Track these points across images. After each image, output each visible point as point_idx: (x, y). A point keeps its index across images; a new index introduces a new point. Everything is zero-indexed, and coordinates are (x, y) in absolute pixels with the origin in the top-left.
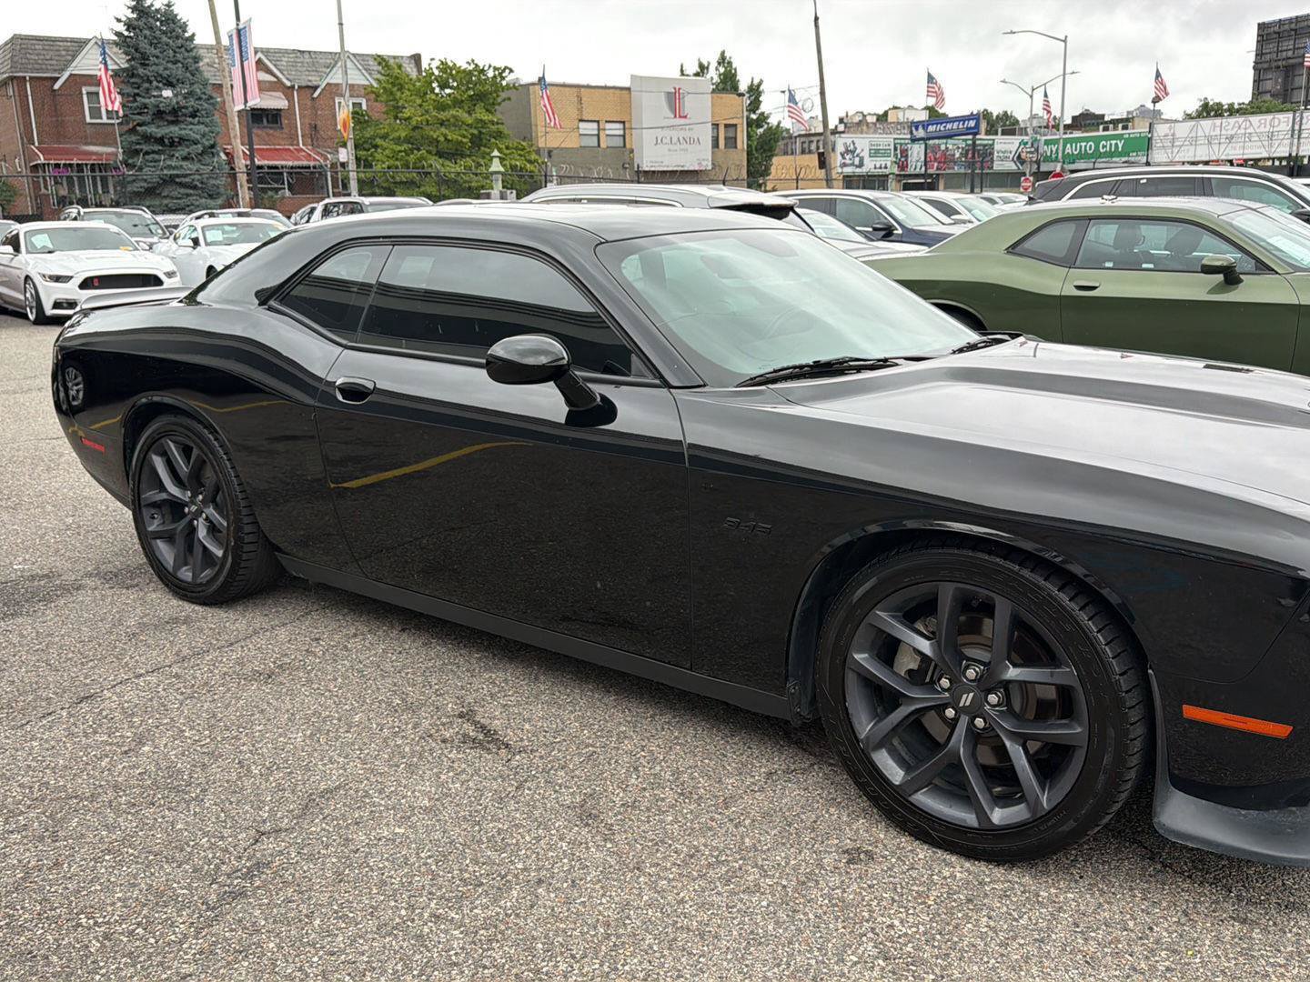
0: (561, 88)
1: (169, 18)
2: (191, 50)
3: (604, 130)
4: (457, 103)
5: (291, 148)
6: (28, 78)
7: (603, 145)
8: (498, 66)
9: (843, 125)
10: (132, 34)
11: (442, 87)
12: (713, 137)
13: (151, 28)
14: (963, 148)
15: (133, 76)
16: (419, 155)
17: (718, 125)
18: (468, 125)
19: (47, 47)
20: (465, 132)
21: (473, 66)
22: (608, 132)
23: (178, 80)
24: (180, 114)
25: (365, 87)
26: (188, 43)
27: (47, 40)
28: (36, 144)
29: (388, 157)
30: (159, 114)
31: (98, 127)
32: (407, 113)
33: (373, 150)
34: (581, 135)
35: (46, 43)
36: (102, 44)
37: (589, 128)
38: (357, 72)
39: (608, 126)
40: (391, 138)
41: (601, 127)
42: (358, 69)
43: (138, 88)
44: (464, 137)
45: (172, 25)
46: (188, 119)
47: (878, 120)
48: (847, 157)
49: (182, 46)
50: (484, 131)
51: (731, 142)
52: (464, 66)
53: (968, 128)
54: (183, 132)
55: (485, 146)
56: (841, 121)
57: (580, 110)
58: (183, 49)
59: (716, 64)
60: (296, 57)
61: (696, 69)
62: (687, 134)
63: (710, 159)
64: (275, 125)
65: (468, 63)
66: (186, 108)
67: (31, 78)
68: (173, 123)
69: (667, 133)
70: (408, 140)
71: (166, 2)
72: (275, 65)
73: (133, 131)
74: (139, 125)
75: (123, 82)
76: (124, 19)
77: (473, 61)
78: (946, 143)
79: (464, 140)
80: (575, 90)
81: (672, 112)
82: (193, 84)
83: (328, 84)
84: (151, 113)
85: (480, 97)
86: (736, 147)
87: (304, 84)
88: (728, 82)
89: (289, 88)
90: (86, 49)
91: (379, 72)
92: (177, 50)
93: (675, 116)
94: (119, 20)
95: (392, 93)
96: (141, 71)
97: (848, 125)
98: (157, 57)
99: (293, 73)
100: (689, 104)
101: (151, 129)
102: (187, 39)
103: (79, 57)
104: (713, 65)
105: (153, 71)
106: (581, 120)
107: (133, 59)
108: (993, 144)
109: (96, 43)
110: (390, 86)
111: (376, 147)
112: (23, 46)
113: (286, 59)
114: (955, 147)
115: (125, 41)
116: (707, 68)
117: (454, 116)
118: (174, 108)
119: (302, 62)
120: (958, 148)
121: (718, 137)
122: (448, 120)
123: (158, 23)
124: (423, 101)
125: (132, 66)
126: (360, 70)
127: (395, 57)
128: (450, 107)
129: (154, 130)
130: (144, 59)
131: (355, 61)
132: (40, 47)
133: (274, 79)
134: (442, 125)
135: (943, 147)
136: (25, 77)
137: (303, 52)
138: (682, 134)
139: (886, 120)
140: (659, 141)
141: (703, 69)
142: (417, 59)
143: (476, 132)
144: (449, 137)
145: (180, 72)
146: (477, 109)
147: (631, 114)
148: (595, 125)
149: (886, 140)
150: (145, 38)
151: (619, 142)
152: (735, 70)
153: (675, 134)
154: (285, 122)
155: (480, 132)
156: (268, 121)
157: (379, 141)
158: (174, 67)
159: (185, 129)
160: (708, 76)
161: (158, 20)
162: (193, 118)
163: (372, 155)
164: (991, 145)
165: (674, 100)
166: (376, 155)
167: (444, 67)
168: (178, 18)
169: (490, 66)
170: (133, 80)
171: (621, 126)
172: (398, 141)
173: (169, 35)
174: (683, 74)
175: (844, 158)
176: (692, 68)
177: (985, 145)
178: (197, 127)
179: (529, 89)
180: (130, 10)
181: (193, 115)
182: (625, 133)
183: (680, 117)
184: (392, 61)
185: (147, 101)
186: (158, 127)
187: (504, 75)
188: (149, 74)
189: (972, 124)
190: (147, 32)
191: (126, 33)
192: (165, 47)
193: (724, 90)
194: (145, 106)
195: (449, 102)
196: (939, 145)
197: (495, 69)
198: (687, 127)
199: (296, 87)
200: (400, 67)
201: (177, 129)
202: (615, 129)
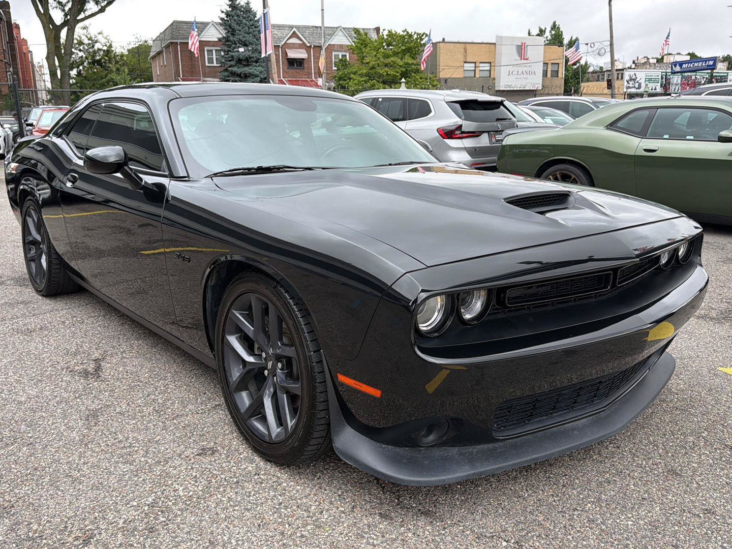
0: (455, 44)
1: (248, 10)
2: (258, 27)
3: (479, 67)
4: (395, 54)
5: (308, 80)
6: (179, 43)
7: (477, 76)
8: (419, 32)
9: (634, 65)
10: (229, 19)
11: (388, 46)
12: (543, 71)
13: (238, 16)
14: (707, 78)
15: (228, 41)
16: (372, 83)
17: (547, 64)
18: (400, 66)
19: (189, 27)
20: (398, 70)
21: (406, 33)
22: (481, 69)
23: (250, 43)
24: (250, 61)
25: (348, 46)
26: (256, 23)
27: (189, 23)
28: (181, 77)
29: (356, 84)
30: (239, 61)
31: (212, 68)
32: (367, 60)
33: (348, 80)
34: (465, 70)
35: (189, 24)
36: (214, 24)
37: (469, 67)
38: (345, 38)
39: (481, 65)
40: (358, 73)
41: (477, 65)
42: (345, 36)
43: (230, 47)
44: (397, 72)
45: (248, 14)
46: (254, 64)
47: (657, 62)
48: (631, 83)
49: (253, 25)
50: (409, 69)
51: (555, 74)
52: (402, 33)
53: (708, 66)
54: (250, 71)
55: (409, 78)
56: (634, 62)
57: (465, 56)
58: (253, 27)
59: (550, 29)
60: (314, 30)
61: (538, 32)
62: (528, 69)
63: (541, 83)
64: (300, 67)
65: (403, 31)
66: (253, 57)
67: (180, 43)
68: (245, 66)
69: (515, 69)
70: (367, 75)
71: (246, 2)
72: (302, 35)
73: (226, 70)
74: (229, 67)
75: (223, 44)
76: (225, 11)
77: (406, 30)
78: (696, 75)
79: (397, 74)
80: (462, 45)
81: (519, 56)
82: (257, 45)
83: (329, 45)
84: (235, 60)
85: (408, 50)
86: (557, 76)
87: (317, 45)
88: (557, 39)
89: (309, 47)
90: (208, 27)
91: (355, 38)
92: (250, 27)
93: (521, 59)
94: (222, 12)
95: (361, 49)
96: (231, 38)
97: (637, 64)
98: (240, 31)
99: (311, 39)
100: (531, 52)
101: (235, 69)
102: (256, 21)
103: (204, 32)
104: (548, 29)
105: (237, 38)
106: (465, 62)
107: (228, 32)
108: (727, 75)
109: (213, 24)
110: (360, 45)
111: (350, 79)
112: (178, 26)
113: (308, 31)
114: (701, 77)
115: (225, 23)
116: (545, 31)
117: (392, 61)
118: (247, 58)
119: (316, 33)
120: (704, 78)
121: (547, 71)
122: (390, 64)
123: (242, 13)
124: (377, 53)
125: (227, 36)
126: (346, 37)
127: (364, 29)
128: (391, 56)
129: (237, 69)
130: (233, 31)
131: (344, 31)
132: (186, 27)
133: (301, 42)
134: (386, 66)
135: (693, 77)
136: (177, 43)
137: (317, 27)
138: (524, 69)
139: (663, 61)
140: (511, 73)
141: (542, 32)
142: (377, 30)
143: (404, 70)
144: (389, 73)
145: (251, 38)
146: (406, 57)
147: (495, 58)
148: (473, 65)
149: (657, 73)
150: (235, 21)
151: (487, 74)
152: (562, 32)
153: (520, 69)
154: (306, 66)
155: (407, 70)
156: (297, 66)
157: (352, 76)
158: (248, 36)
159: (252, 69)
160: (545, 36)
161: (242, 11)
162: (256, 63)
163: (348, 83)
164: (726, 76)
165: (521, 50)
166: (350, 83)
167: (390, 34)
168: (252, 10)
169: (415, 33)
170: (227, 43)
171: (489, 65)
172: (361, 75)
173: (247, 19)
174: (529, 34)
175: (629, 84)
176: (535, 31)
177: (721, 77)
178: (258, 68)
179: (437, 46)
180: (228, 7)
181: (257, 62)
182: (490, 69)
183: (524, 59)
184: (361, 31)
185: (233, 54)
186: (239, 68)
187: (423, 38)
188: (235, 39)
189: (711, 63)
190: (236, 18)
191: (226, 19)
192: (244, 25)
193: (554, 44)
194: (232, 57)
195: (391, 53)
196: (691, 77)
197: (418, 34)
198: (528, 65)
199: (312, 46)
200: (366, 34)
201: (248, 69)
202: (486, 67)
